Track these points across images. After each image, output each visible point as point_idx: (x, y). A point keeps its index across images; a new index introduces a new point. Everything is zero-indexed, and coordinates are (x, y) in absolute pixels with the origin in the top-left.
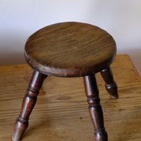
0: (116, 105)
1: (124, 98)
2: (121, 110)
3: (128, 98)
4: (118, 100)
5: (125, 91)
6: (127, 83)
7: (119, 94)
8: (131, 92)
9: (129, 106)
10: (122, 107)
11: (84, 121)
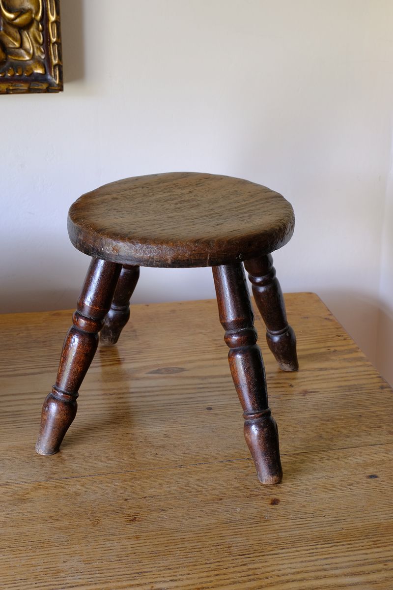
0: (293, 382)
1: (314, 370)
2: (305, 393)
3: (321, 369)
4: (298, 374)
5: (312, 357)
6: (318, 342)
7: (300, 362)
8: (327, 360)
9: (325, 385)
10: (309, 388)
11: (216, 415)
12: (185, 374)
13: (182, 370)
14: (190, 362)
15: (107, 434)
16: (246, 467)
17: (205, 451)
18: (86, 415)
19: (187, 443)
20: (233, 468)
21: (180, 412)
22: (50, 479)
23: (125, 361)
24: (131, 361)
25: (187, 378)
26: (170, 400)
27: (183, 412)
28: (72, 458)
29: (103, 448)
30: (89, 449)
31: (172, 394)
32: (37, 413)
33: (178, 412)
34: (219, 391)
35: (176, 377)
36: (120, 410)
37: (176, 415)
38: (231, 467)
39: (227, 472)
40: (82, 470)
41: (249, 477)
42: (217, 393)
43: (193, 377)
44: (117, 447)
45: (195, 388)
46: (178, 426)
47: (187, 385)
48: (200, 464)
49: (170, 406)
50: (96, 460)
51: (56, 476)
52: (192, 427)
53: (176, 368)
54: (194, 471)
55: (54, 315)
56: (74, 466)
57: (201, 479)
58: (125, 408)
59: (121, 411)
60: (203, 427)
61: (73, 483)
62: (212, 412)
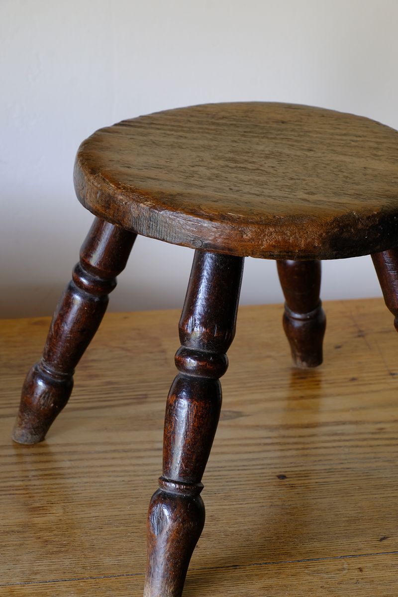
11: (292, 487)
12: (243, 421)
13: (239, 415)
14: (252, 402)
15: (119, 513)
16: (339, 570)
17: (274, 543)
18: (86, 483)
19: (245, 530)
20: (318, 572)
21: (235, 481)
22: (28, 582)
23: (148, 400)
24: (158, 399)
25: (247, 427)
26: (218, 462)
27: (241, 481)
28: (63, 549)
29: (111, 534)
30: (90, 536)
31: (223, 453)
32: (9, 477)
33: (231, 481)
34: (298, 449)
35: (230, 426)
36: (139, 476)
37: (228, 485)
38: (315, 569)
39: (309, 578)
40: (80, 569)
41: (343, 586)
42: (295, 453)
43: (257, 427)
44: (135, 534)
45: (260, 444)
46: (231, 503)
47: (246, 438)
48: (266, 563)
49: (219, 471)
50: (101, 554)
51: (38, 577)
52: (254, 505)
53: (229, 411)
54: (257, 575)
55: (36, 323)
56: (67, 562)
57: (267, 588)
58: (147, 473)
59: (141, 478)
60: (272, 505)
61: (65, 589)
62: (286, 481)
